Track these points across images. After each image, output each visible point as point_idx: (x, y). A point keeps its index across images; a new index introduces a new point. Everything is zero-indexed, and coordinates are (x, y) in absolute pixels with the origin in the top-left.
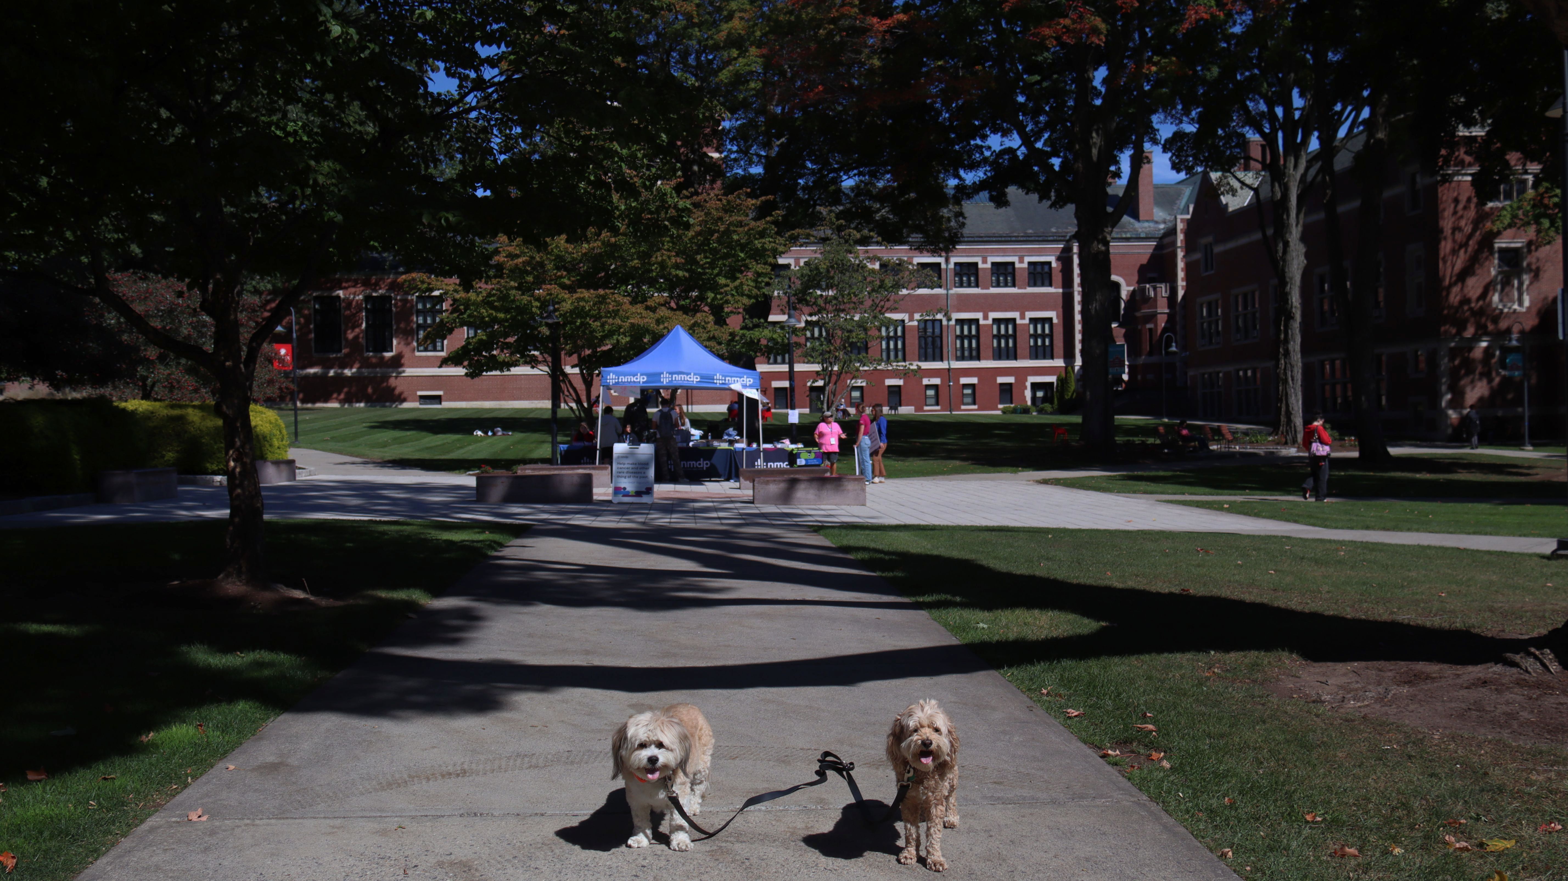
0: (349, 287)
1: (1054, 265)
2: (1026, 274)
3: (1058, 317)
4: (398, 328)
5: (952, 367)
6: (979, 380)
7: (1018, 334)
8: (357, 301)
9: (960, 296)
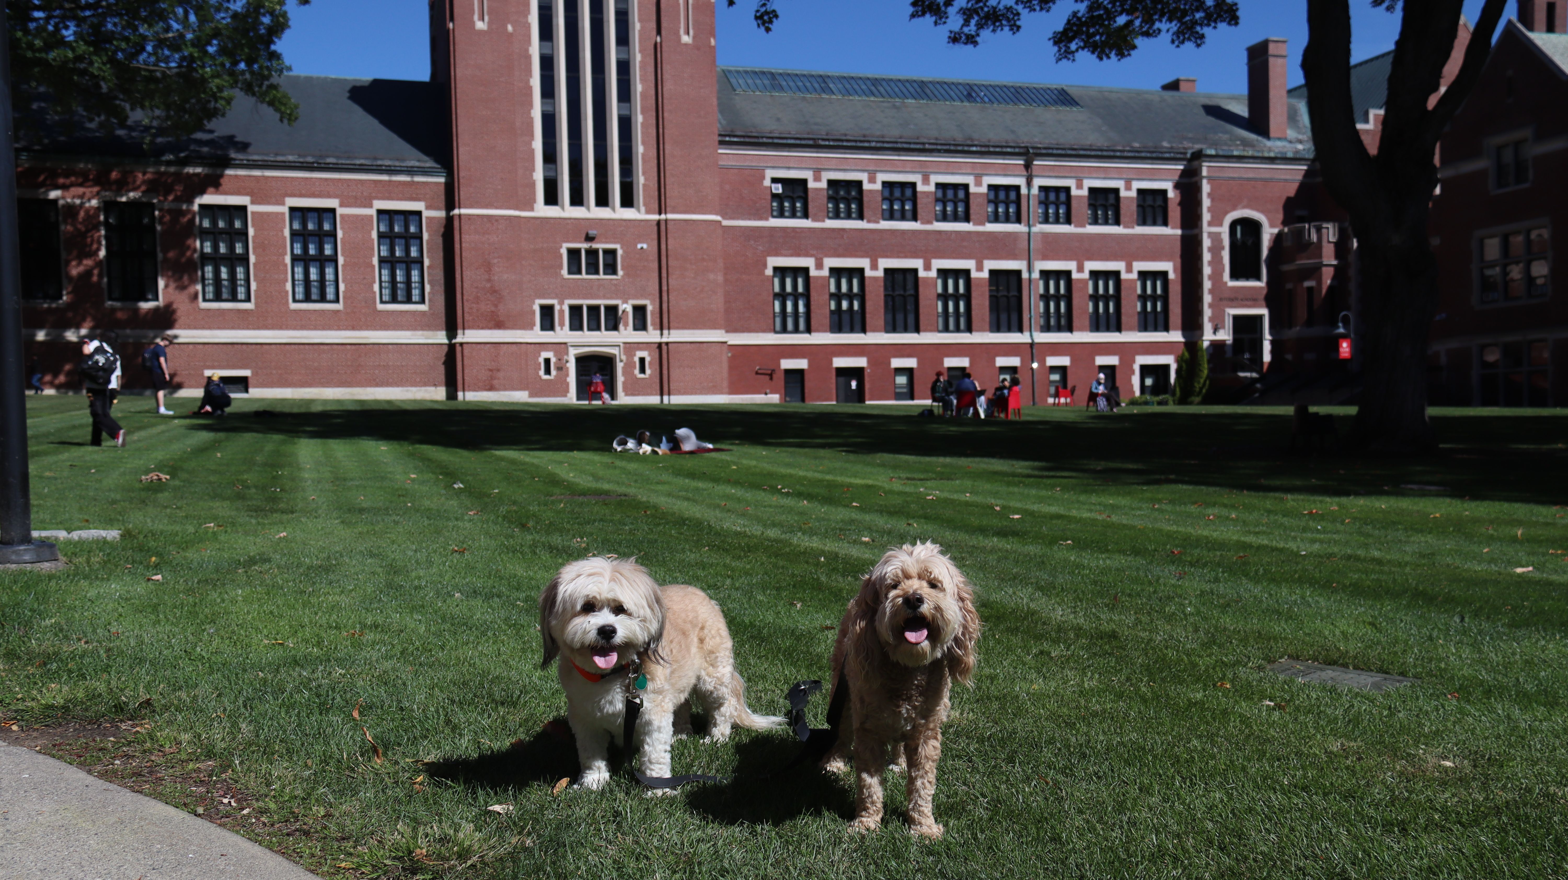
0: (72, 185)
1: (1171, 194)
2: (1134, 207)
3: (1175, 270)
4: (165, 260)
5: (1037, 340)
6: (1072, 361)
7: (1123, 294)
8: (87, 211)
9: (1045, 236)
